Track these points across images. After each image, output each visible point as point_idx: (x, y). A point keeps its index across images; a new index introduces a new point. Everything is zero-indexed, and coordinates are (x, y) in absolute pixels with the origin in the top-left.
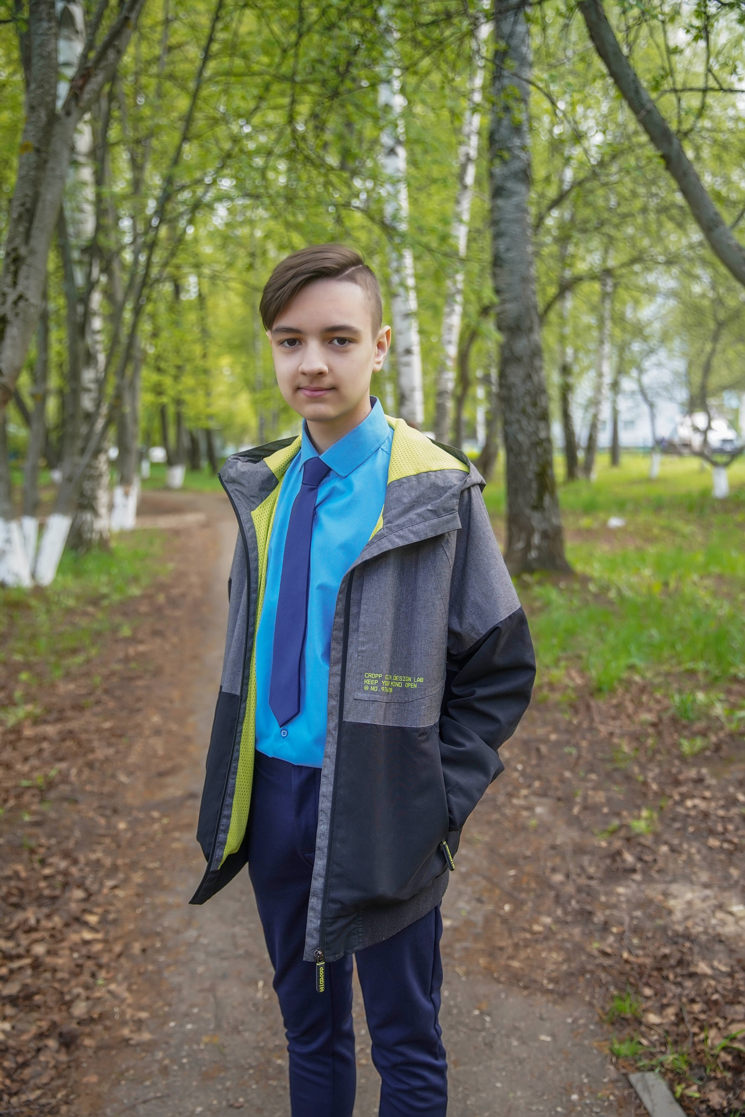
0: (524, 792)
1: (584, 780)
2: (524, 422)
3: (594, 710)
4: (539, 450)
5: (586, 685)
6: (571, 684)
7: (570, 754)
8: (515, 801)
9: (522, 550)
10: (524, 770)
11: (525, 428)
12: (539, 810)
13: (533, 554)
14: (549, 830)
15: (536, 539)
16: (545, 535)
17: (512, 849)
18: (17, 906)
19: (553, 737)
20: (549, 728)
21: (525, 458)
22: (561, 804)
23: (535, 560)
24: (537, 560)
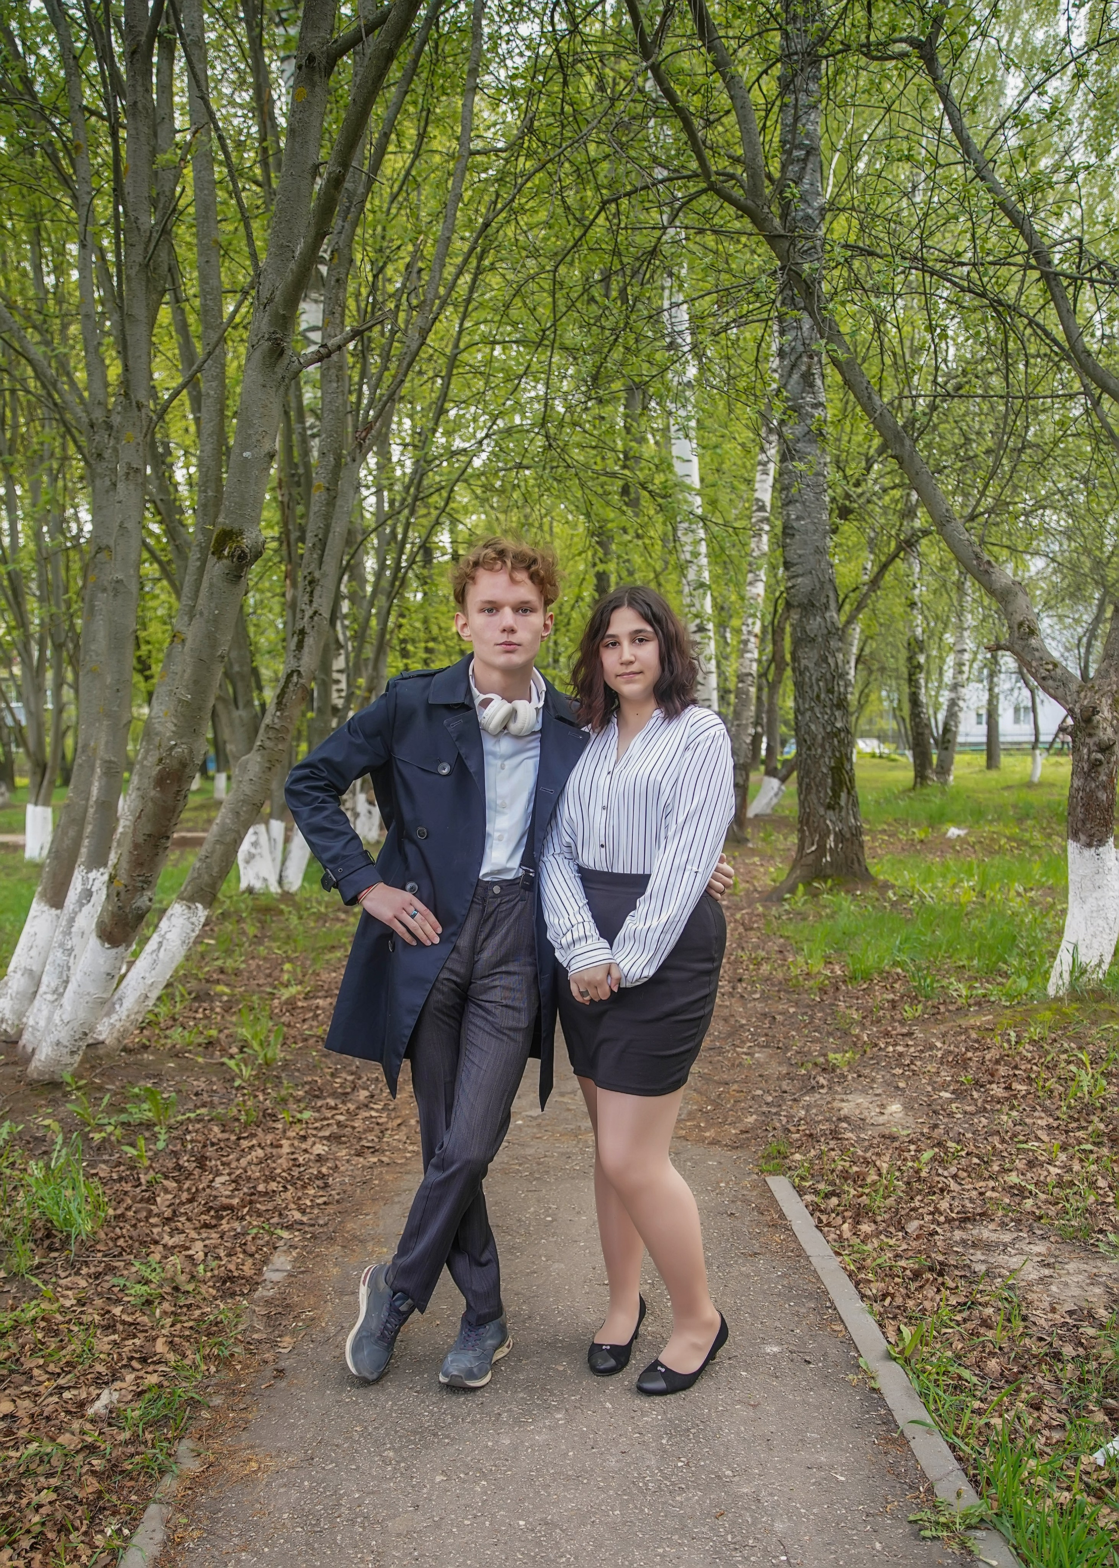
2: (817, 710)
4: (836, 741)
7: (803, 1021)
9: (814, 853)
11: (820, 717)
13: (828, 858)
14: (761, 1066)
15: (831, 842)
16: (840, 837)
18: (317, 1097)
21: (819, 751)
22: (778, 1051)
24: (831, 863)
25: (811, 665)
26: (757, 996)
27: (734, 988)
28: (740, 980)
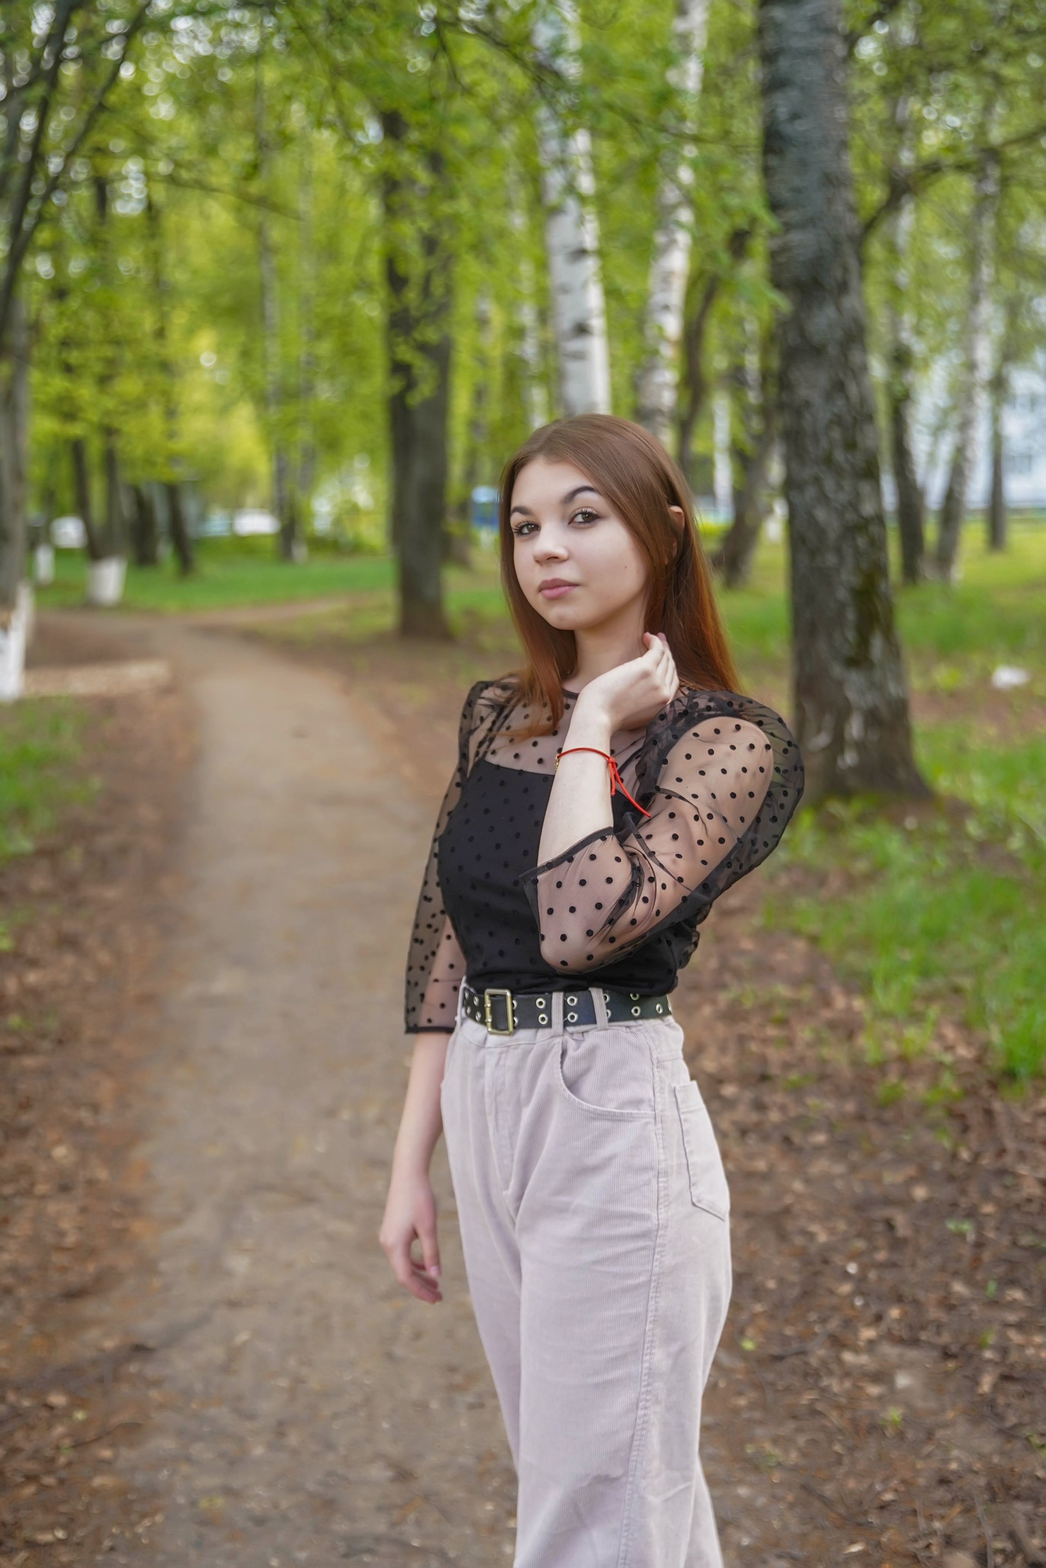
0: (868, 1333)
1: (995, 1303)
2: (829, 484)
3: (1002, 1121)
4: (861, 541)
5: (979, 1060)
6: (948, 1058)
7: (962, 1236)
8: (848, 1357)
9: (824, 749)
10: (861, 1278)
11: (831, 496)
12: (903, 1381)
13: (849, 758)
14: (930, 1435)
15: (855, 728)
16: (872, 718)
17: (851, 1484)
19: (920, 1193)
20: (911, 1170)
21: (831, 559)
22: (951, 1365)
23: (853, 770)
24: (856, 770)
25: (816, 398)
26: (820, 1138)
27: (760, 1106)
28: (764, 1078)
